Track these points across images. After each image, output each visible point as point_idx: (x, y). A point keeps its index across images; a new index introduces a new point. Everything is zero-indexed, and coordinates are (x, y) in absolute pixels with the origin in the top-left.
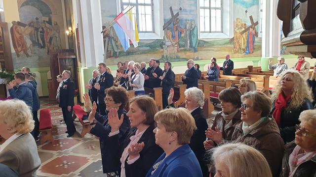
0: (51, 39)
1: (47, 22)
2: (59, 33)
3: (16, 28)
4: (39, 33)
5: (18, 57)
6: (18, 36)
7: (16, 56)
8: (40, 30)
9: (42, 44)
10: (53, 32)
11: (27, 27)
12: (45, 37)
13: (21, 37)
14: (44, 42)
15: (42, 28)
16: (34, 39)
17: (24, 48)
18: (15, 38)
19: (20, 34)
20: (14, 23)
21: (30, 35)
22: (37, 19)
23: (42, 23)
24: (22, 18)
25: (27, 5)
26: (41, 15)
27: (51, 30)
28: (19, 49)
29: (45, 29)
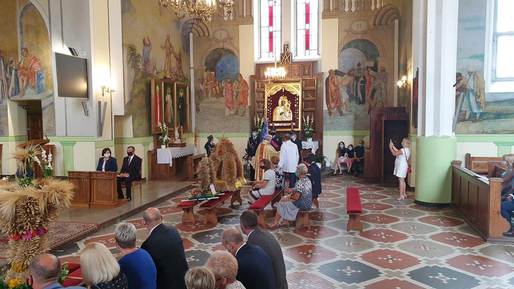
0: (374, 91)
2: (386, 83)
3: (332, 78)
4: (359, 84)
5: (330, 116)
6: (333, 88)
7: (328, 114)
9: (361, 98)
10: (377, 82)
11: (345, 76)
12: (366, 89)
13: (337, 90)
14: (363, 95)
15: (364, 77)
16: (352, 92)
17: (338, 104)
18: (330, 91)
20: (331, 72)
21: (348, 86)
22: (359, 65)
24: (341, 66)
25: (349, 47)
26: (365, 59)
27: (375, 79)
28: (333, 105)
29: (367, 78)
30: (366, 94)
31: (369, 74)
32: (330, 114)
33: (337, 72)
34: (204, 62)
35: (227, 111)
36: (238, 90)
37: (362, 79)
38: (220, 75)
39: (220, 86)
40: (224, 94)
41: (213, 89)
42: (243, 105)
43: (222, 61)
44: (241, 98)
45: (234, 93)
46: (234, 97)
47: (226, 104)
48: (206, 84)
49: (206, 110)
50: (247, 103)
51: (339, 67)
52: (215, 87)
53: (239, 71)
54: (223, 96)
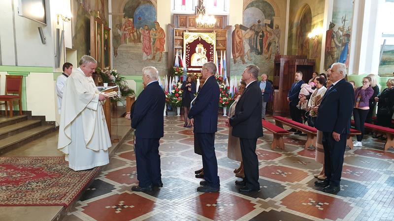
0: (270, 44)
1: (269, 25)
4: (259, 37)
5: (235, 63)
6: (238, 40)
7: (233, 62)
8: (261, 34)
9: (260, 50)
10: (273, 37)
11: (248, 30)
12: (264, 42)
13: (241, 42)
14: (262, 48)
15: (263, 32)
16: (253, 44)
17: (241, 54)
18: (235, 42)
20: (236, 26)
21: (250, 39)
22: (259, 22)
23: (263, 26)
24: (246, 21)
25: (252, 7)
26: (264, 17)
27: (271, 34)
28: (237, 54)
29: (265, 33)
30: (264, 47)
31: (266, 30)
32: (235, 62)
34: (122, 9)
35: (145, 55)
36: (156, 37)
38: (138, 22)
39: (138, 33)
40: (142, 39)
41: (131, 34)
42: (160, 51)
43: (140, 10)
44: (158, 44)
45: (152, 39)
46: (152, 43)
47: (144, 50)
48: (124, 29)
49: (124, 54)
50: (163, 50)
51: (243, 23)
52: (133, 33)
53: (156, 20)
54: (140, 42)
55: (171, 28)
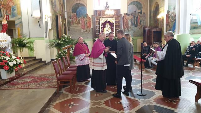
1: (140, 13)
2: (145, 18)
3: (125, 16)
6: (125, 20)
10: (142, 18)
11: (130, 15)
15: (137, 16)
16: (133, 22)
17: (127, 27)
19: (127, 20)
20: (124, 14)
21: (131, 20)
22: (135, 11)
24: (128, 11)
25: (131, 4)
26: (137, 9)
27: (141, 17)
28: (125, 27)
30: (138, 22)
31: (139, 15)
33: (127, 14)
34: (71, 9)
35: (82, 30)
36: (87, 21)
37: (136, 17)
38: (78, 15)
40: (80, 23)
41: (76, 21)
43: (79, 9)
44: (88, 24)
45: (85, 22)
46: (85, 24)
47: (82, 27)
48: (72, 18)
49: (73, 30)
50: (91, 27)
52: (76, 20)
53: (87, 13)
55: (94, 17)
